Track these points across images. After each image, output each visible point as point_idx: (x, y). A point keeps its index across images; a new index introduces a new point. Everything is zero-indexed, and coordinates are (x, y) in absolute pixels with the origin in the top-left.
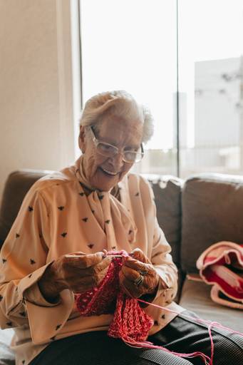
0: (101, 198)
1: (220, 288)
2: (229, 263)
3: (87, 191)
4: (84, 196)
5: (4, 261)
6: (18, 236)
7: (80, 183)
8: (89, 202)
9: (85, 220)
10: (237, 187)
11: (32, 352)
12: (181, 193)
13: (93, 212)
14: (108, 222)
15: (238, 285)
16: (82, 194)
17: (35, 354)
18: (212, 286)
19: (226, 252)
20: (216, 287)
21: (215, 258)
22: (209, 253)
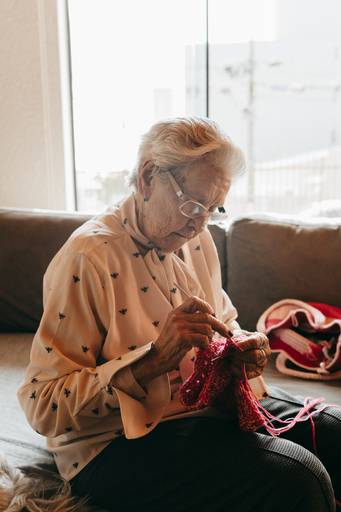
0: (162, 258)
1: (288, 356)
2: (297, 325)
3: (143, 250)
4: (140, 256)
5: (49, 350)
6: (62, 316)
7: (133, 238)
8: (146, 265)
9: (145, 290)
10: (298, 231)
11: (90, 453)
12: (226, 238)
13: (154, 278)
14: (174, 291)
15: (310, 351)
16: (136, 255)
17: (94, 454)
18: (277, 354)
19: (293, 312)
20: (283, 355)
21: (280, 321)
22: (270, 314)
